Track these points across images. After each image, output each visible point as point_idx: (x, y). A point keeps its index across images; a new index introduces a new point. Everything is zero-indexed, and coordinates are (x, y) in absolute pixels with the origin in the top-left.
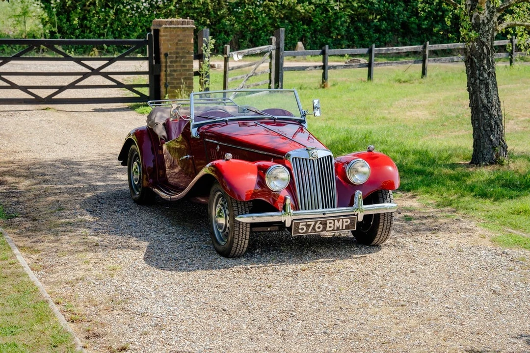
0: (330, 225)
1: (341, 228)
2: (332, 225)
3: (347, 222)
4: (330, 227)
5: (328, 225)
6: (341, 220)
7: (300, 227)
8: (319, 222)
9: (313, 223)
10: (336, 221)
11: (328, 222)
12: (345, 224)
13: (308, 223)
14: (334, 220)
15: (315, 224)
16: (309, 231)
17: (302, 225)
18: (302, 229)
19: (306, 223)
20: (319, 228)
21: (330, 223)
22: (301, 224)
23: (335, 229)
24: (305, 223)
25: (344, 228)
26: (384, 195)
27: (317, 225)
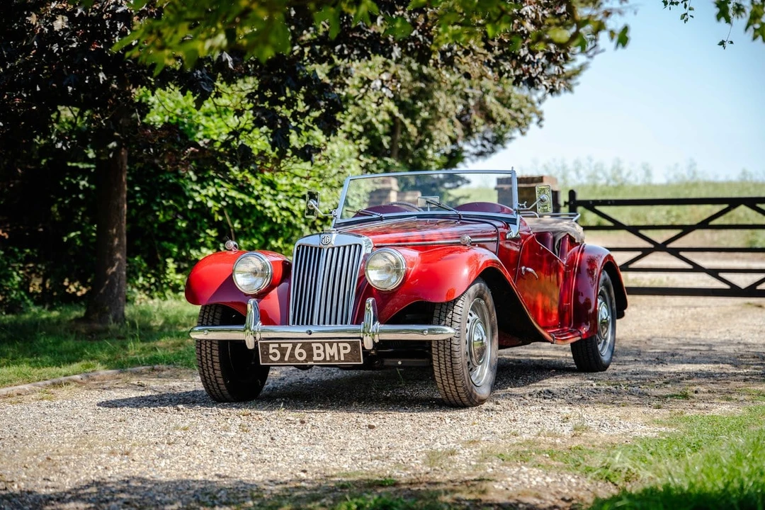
0: (319, 351)
1: (336, 358)
2: (321, 351)
3: (345, 348)
4: (319, 355)
5: (315, 352)
6: (335, 345)
7: (271, 351)
8: (299, 345)
9: (290, 346)
10: (327, 345)
11: (314, 346)
12: (343, 352)
13: (282, 345)
14: (323, 344)
15: (293, 349)
16: (286, 359)
17: (273, 348)
18: (275, 355)
19: (280, 346)
20: (301, 355)
21: (318, 348)
22: (271, 346)
23: (328, 359)
24: (277, 346)
25: (342, 359)
26: (442, 313)
27: (297, 351)
